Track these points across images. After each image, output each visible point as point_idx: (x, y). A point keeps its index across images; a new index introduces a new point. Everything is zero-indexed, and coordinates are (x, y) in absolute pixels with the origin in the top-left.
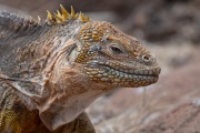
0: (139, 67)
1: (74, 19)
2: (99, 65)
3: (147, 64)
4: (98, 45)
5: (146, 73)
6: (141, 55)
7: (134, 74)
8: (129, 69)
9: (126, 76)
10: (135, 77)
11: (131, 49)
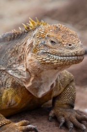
0: (66, 52)
6: (67, 44)
7: (64, 56)
8: (60, 54)
9: (60, 58)
10: (65, 58)
11: (61, 41)
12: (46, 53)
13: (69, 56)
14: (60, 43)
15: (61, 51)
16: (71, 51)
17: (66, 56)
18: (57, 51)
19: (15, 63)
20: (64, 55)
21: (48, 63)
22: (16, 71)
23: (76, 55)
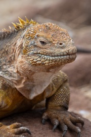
1: (29, 24)
3: (62, 48)
6: (58, 43)
7: (55, 56)
8: (51, 53)
9: (51, 58)
10: (56, 58)
11: (51, 40)
12: (37, 53)
13: (61, 56)
14: (50, 42)
15: (51, 51)
16: (63, 50)
17: (58, 56)
18: (48, 51)
19: (5, 64)
20: (56, 54)
21: (39, 64)
22: (6, 72)
23: (68, 54)
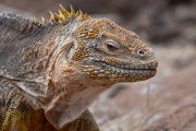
0: (135, 62)
1: (74, 18)
2: (95, 62)
4: (93, 42)
5: (142, 67)
9: (122, 71)
10: (131, 71)
11: (126, 45)
12: (100, 61)
16: (143, 62)
18: (120, 60)
21: (101, 78)
